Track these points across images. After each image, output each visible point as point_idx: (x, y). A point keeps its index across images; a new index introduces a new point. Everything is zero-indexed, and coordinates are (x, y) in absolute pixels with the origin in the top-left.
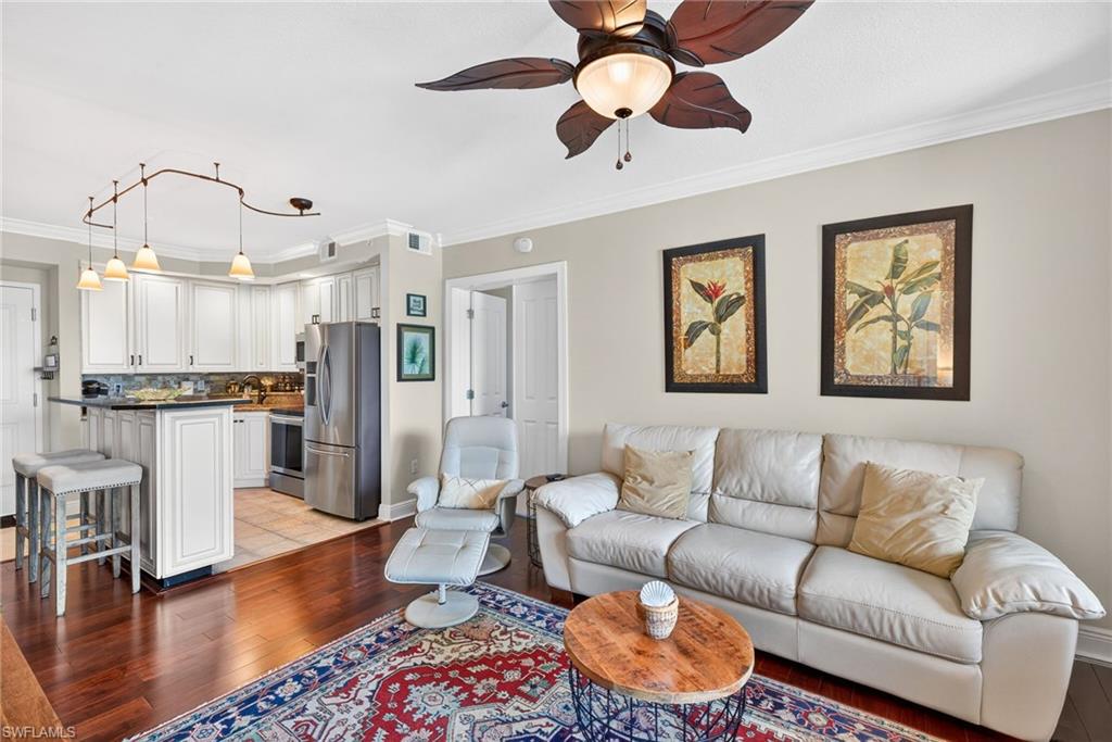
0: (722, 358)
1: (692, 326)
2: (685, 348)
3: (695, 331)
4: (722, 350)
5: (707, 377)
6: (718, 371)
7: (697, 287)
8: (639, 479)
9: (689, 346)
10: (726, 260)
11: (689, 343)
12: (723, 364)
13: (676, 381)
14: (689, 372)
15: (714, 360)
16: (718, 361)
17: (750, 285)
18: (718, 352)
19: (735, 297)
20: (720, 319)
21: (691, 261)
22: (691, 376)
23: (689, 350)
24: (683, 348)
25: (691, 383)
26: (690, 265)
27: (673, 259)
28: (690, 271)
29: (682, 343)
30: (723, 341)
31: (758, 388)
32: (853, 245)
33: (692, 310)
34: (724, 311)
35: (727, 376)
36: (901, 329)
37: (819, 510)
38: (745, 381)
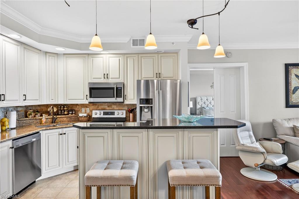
1: (295, 88)
2: (293, 94)
7: (296, 76)
9: (294, 94)
13: (290, 104)
14: (294, 102)
21: (295, 68)
23: (294, 95)
24: (292, 95)
25: (295, 105)
26: (295, 69)
27: (290, 67)
28: (294, 71)
29: (292, 92)
33: (295, 83)
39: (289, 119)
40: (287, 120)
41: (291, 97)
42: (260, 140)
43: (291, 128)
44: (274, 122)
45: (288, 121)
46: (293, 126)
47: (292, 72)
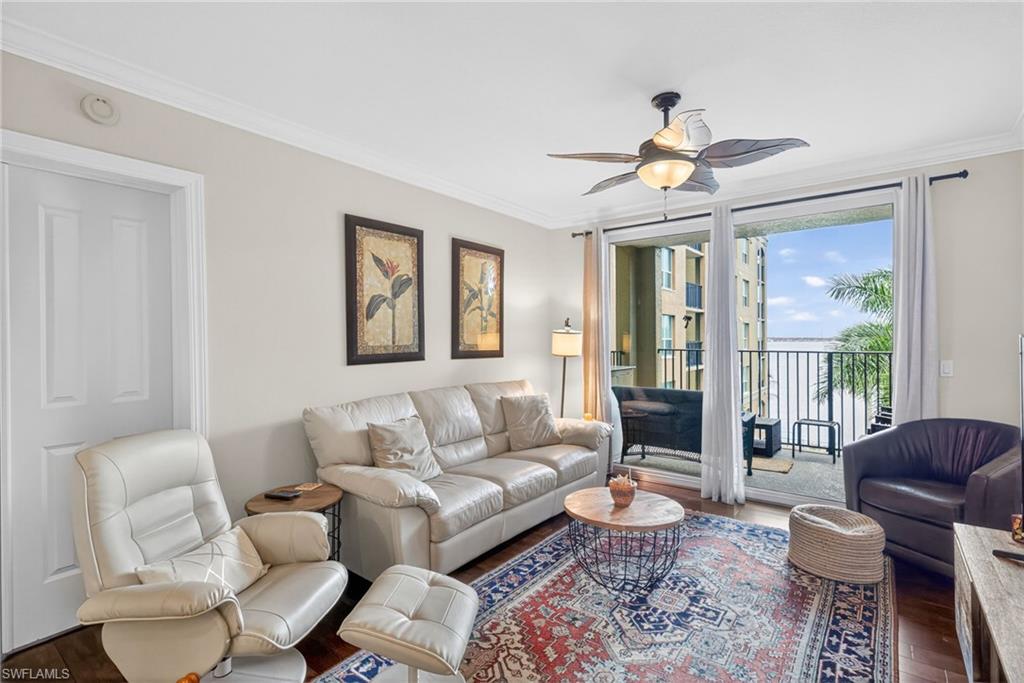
0: (397, 331)
1: (373, 298)
2: (368, 319)
3: (375, 303)
4: (397, 324)
5: (385, 348)
6: (394, 343)
7: (378, 261)
8: (400, 453)
9: (371, 318)
10: (399, 243)
11: (370, 316)
12: (397, 338)
13: (359, 352)
14: (371, 344)
15: (390, 332)
16: (394, 332)
17: (415, 269)
18: (394, 325)
19: (405, 277)
20: (395, 295)
21: (372, 234)
22: (372, 348)
23: (370, 321)
24: (365, 320)
25: (374, 356)
27: (357, 227)
28: (372, 244)
29: (365, 313)
30: (397, 315)
31: (418, 356)
32: (467, 257)
33: (373, 283)
34: (398, 288)
35: (400, 347)
36: (484, 315)
37: (485, 435)
38: (412, 351)
39: (357, 404)
40: (350, 408)
41: (363, 329)
42: (250, 513)
43: (361, 433)
44: (309, 421)
45: (352, 410)
46: (367, 428)
47: (365, 246)
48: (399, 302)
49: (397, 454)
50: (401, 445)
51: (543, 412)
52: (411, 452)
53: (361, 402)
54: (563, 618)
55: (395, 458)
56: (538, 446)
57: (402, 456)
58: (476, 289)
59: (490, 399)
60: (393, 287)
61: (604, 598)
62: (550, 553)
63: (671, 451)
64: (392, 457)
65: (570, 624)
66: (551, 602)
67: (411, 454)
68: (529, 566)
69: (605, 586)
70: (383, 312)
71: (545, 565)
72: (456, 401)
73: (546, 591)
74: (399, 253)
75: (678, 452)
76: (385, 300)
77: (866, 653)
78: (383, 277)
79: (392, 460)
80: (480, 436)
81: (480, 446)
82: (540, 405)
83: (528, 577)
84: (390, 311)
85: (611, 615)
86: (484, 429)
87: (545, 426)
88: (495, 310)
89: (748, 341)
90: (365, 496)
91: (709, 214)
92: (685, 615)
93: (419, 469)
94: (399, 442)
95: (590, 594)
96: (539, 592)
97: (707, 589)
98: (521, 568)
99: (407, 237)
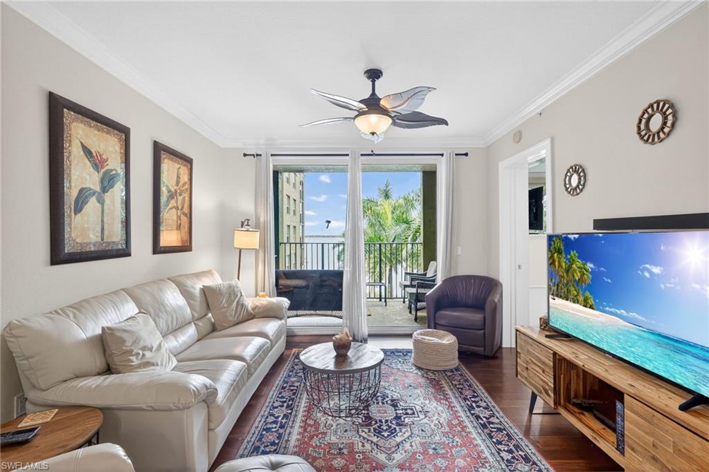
0: (106, 226)
1: (81, 190)
2: (75, 214)
3: (84, 196)
4: (105, 220)
5: (93, 244)
6: (102, 239)
7: (87, 152)
8: (141, 353)
9: (79, 212)
11: (78, 209)
12: (106, 232)
13: (66, 250)
14: (79, 240)
15: (99, 229)
16: (103, 229)
17: (123, 165)
18: (103, 221)
19: (114, 172)
20: (105, 190)
21: (82, 122)
22: (81, 244)
23: (78, 217)
24: (73, 215)
25: (81, 253)
26: (82, 126)
27: (65, 110)
28: (81, 132)
29: (72, 207)
30: (106, 211)
31: (125, 253)
32: (166, 160)
33: (80, 175)
34: (107, 182)
35: (109, 243)
36: (179, 214)
37: (194, 320)
38: (120, 247)
39: (76, 307)
40: (69, 313)
41: (70, 224)
43: (93, 339)
46: (100, 332)
47: (73, 132)
48: (107, 196)
49: (139, 354)
50: (142, 344)
51: (239, 295)
52: (151, 350)
53: (80, 303)
54: (333, 451)
55: (137, 358)
56: (238, 323)
57: (144, 355)
58: (173, 190)
59: (194, 288)
60: (102, 181)
61: (346, 426)
62: (282, 406)
63: (312, 312)
64: (133, 358)
65: (341, 454)
66: (314, 444)
67: (151, 351)
68: (274, 422)
69: (340, 417)
70: (92, 205)
71: (285, 416)
72: (169, 293)
73: (304, 437)
74: (108, 145)
75: (318, 312)
76: (94, 193)
77: (484, 404)
78: (92, 170)
79: (135, 361)
80: (190, 323)
81: (191, 331)
82: (236, 289)
83: (281, 431)
84: (99, 205)
85: (360, 436)
86: (193, 315)
87: (241, 305)
88: (186, 210)
89: (295, 237)
90: (144, 406)
91: (348, 155)
92: (398, 417)
93: (162, 365)
94: (139, 341)
95: (334, 427)
96: (298, 440)
97: (394, 397)
98: (269, 426)
99: (116, 132)
